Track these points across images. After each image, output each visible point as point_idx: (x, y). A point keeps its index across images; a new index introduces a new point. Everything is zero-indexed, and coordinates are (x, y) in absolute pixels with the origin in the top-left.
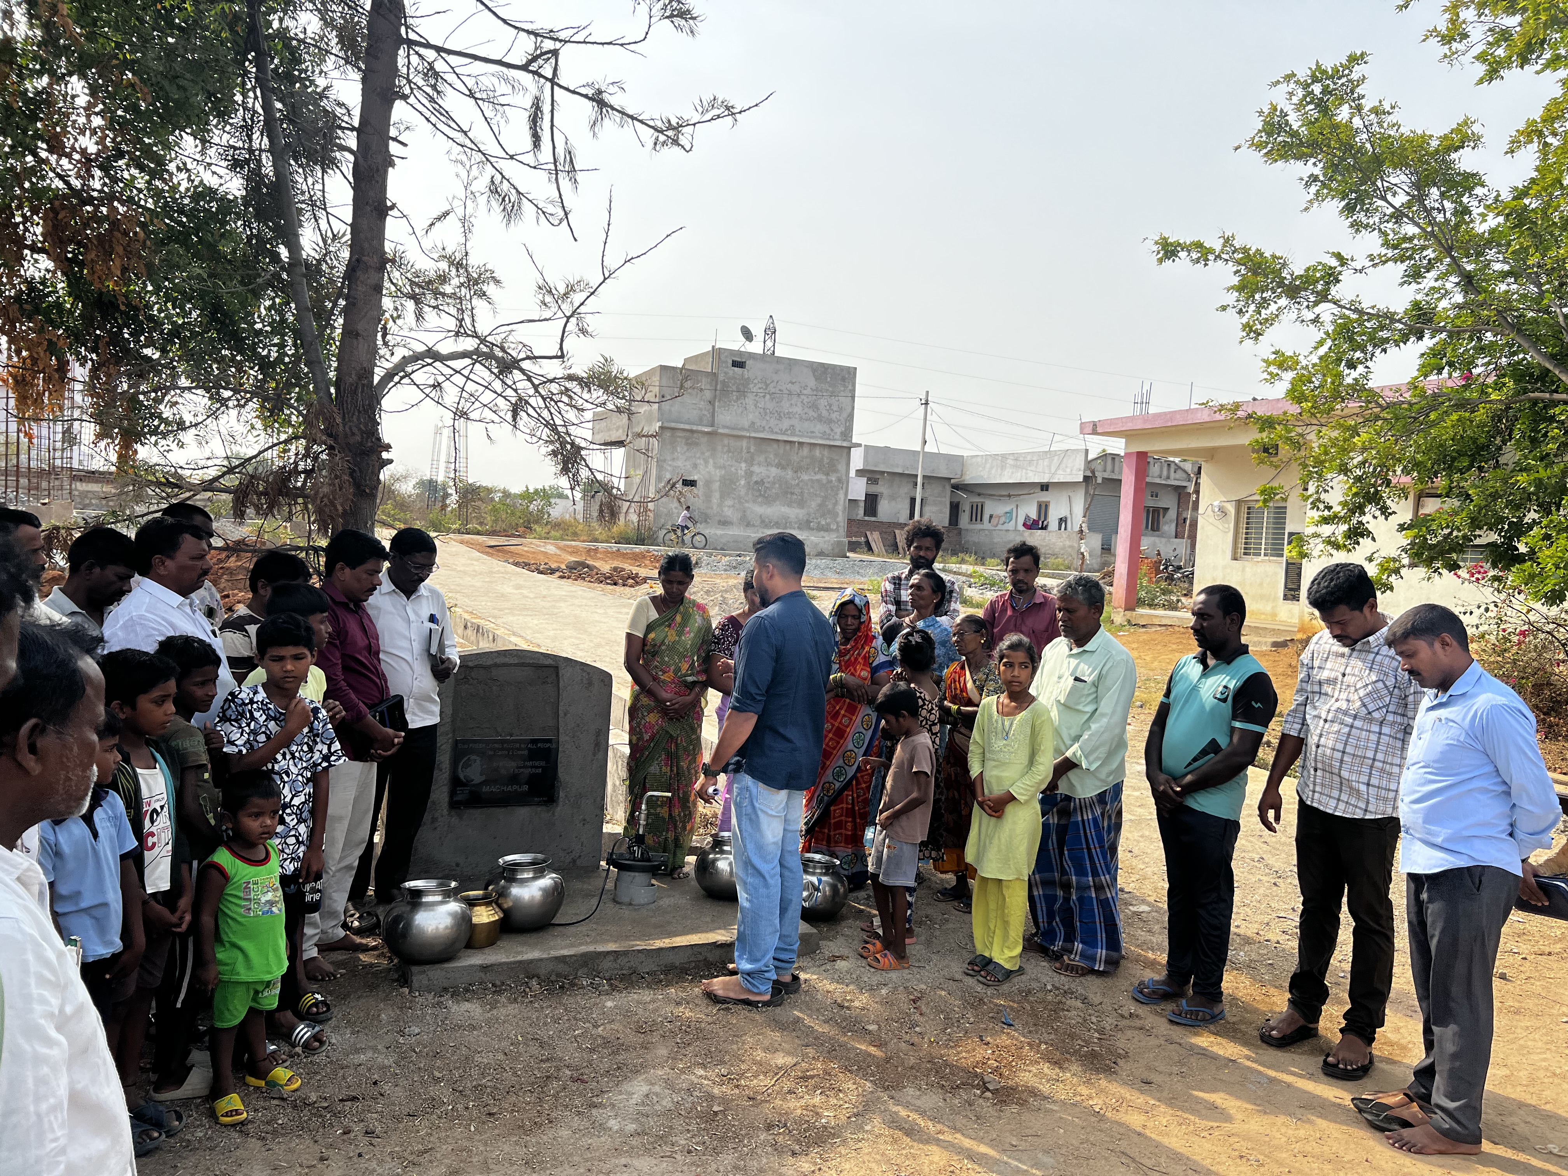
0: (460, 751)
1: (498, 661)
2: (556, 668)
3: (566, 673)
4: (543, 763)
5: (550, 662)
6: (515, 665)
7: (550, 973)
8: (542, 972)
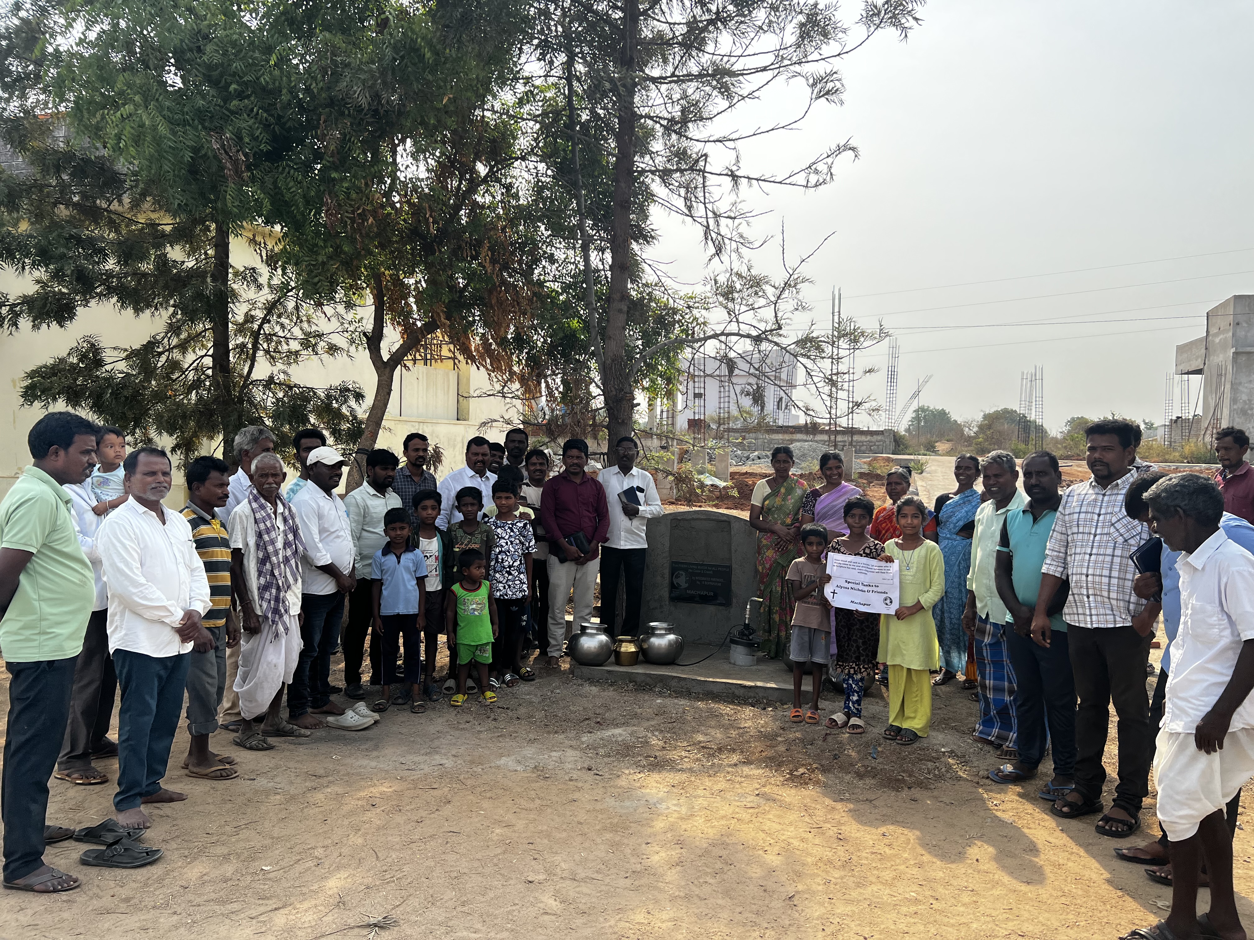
0: (675, 569)
1: (695, 516)
2: (729, 522)
3: (735, 526)
4: (722, 580)
5: (725, 518)
6: (705, 519)
7: (642, 682)
8: (639, 680)
